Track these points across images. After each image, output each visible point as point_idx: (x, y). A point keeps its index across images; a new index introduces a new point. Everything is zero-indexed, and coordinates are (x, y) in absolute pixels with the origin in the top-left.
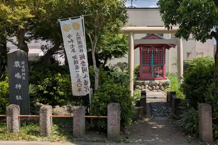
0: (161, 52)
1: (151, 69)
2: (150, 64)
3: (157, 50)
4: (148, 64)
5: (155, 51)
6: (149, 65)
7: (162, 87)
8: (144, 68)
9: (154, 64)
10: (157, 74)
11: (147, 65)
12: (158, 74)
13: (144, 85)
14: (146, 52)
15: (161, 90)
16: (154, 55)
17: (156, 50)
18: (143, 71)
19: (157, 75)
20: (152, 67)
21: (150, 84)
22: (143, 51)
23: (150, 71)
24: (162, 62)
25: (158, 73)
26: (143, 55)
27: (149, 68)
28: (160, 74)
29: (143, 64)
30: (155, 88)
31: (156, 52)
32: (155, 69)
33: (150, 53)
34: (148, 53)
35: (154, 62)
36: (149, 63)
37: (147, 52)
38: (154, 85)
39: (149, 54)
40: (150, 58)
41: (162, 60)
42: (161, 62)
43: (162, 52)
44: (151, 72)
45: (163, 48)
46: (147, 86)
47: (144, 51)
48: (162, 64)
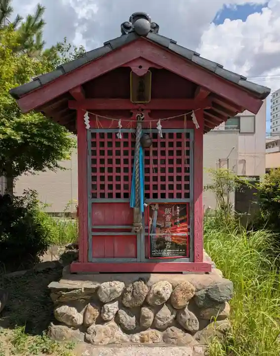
0: (179, 135)
1: (131, 222)
2: (126, 196)
3: (159, 127)
4: (118, 196)
5: (151, 131)
6: (122, 200)
7: (189, 315)
8: (99, 214)
9: (147, 196)
10: (161, 244)
11: (114, 200)
12: (168, 245)
13: (100, 305)
14: (110, 135)
15: (186, 331)
16: (147, 153)
17: (155, 127)
18: (94, 230)
19: (163, 247)
20: (136, 209)
21: (129, 297)
22: (94, 135)
23: (129, 231)
24: (187, 187)
25: (167, 238)
26: (94, 153)
27: (124, 214)
28: (175, 246)
29: (94, 196)
30: (151, 321)
31: (155, 136)
32: (154, 221)
33: (126, 144)
34: (118, 144)
35: (147, 187)
36: (122, 191)
37: (114, 141)
38: (146, 304)
39: (122, 149)
40: (126, 170)
41: (187, 178)
42: (179, 187)
43: (188, 135)
44: (136, 237)
45: (190, 118)
46: (113, 307)
47: (98, 131)
48: (187, 196)
